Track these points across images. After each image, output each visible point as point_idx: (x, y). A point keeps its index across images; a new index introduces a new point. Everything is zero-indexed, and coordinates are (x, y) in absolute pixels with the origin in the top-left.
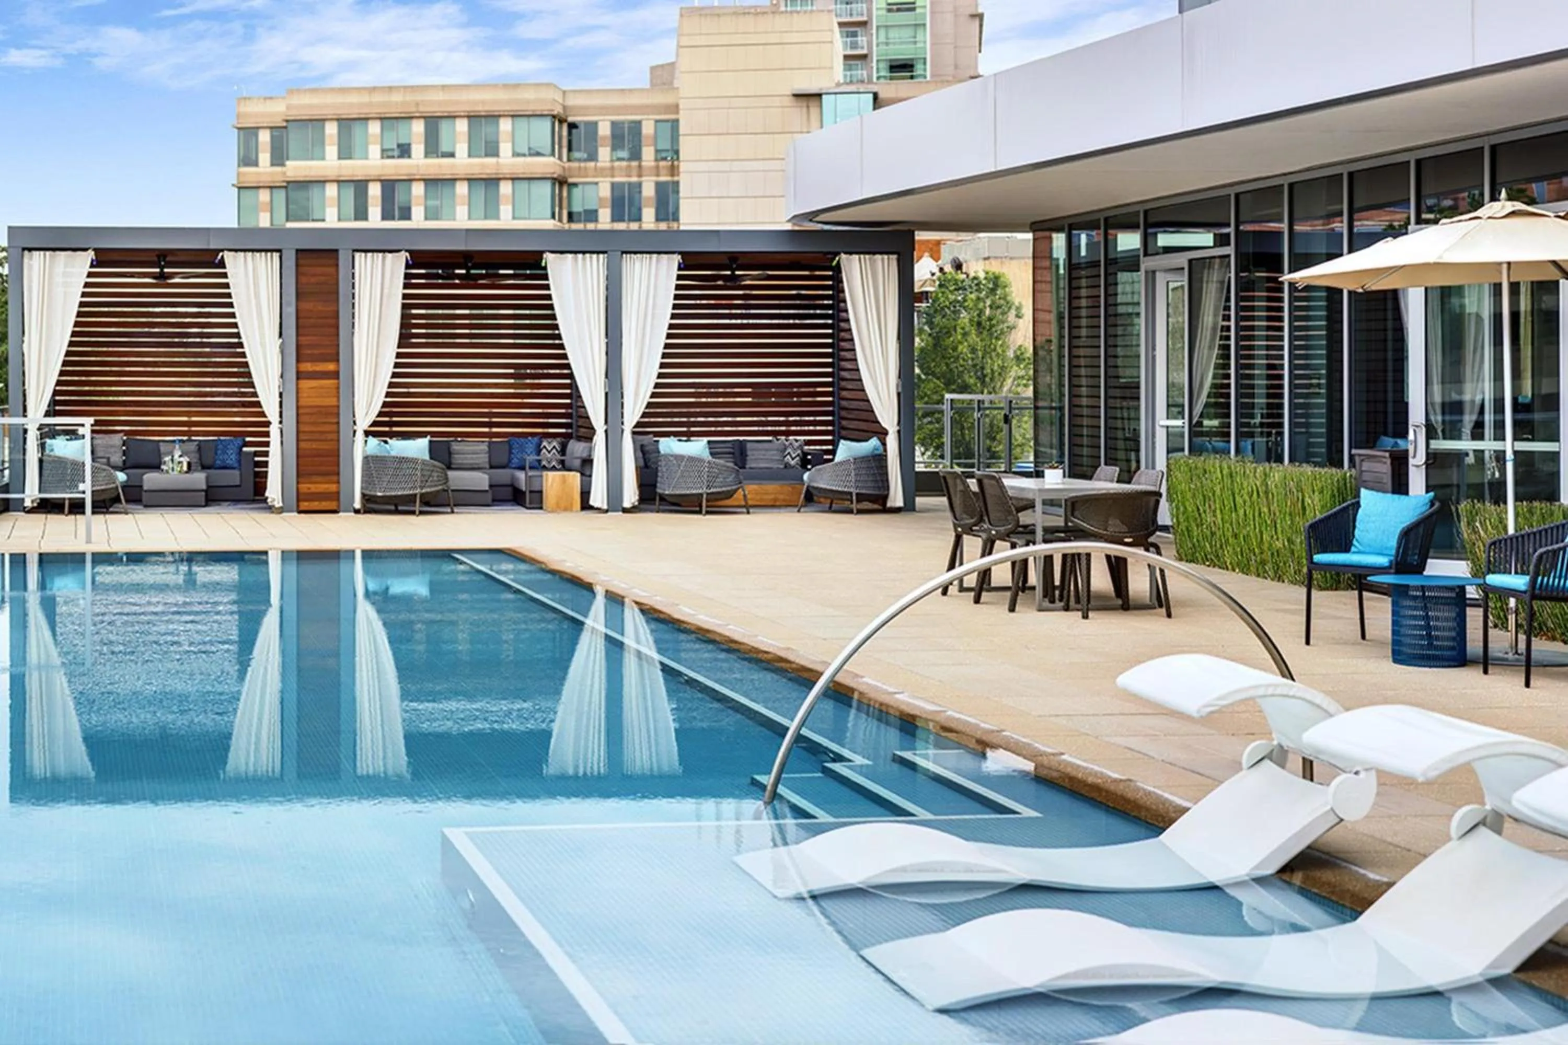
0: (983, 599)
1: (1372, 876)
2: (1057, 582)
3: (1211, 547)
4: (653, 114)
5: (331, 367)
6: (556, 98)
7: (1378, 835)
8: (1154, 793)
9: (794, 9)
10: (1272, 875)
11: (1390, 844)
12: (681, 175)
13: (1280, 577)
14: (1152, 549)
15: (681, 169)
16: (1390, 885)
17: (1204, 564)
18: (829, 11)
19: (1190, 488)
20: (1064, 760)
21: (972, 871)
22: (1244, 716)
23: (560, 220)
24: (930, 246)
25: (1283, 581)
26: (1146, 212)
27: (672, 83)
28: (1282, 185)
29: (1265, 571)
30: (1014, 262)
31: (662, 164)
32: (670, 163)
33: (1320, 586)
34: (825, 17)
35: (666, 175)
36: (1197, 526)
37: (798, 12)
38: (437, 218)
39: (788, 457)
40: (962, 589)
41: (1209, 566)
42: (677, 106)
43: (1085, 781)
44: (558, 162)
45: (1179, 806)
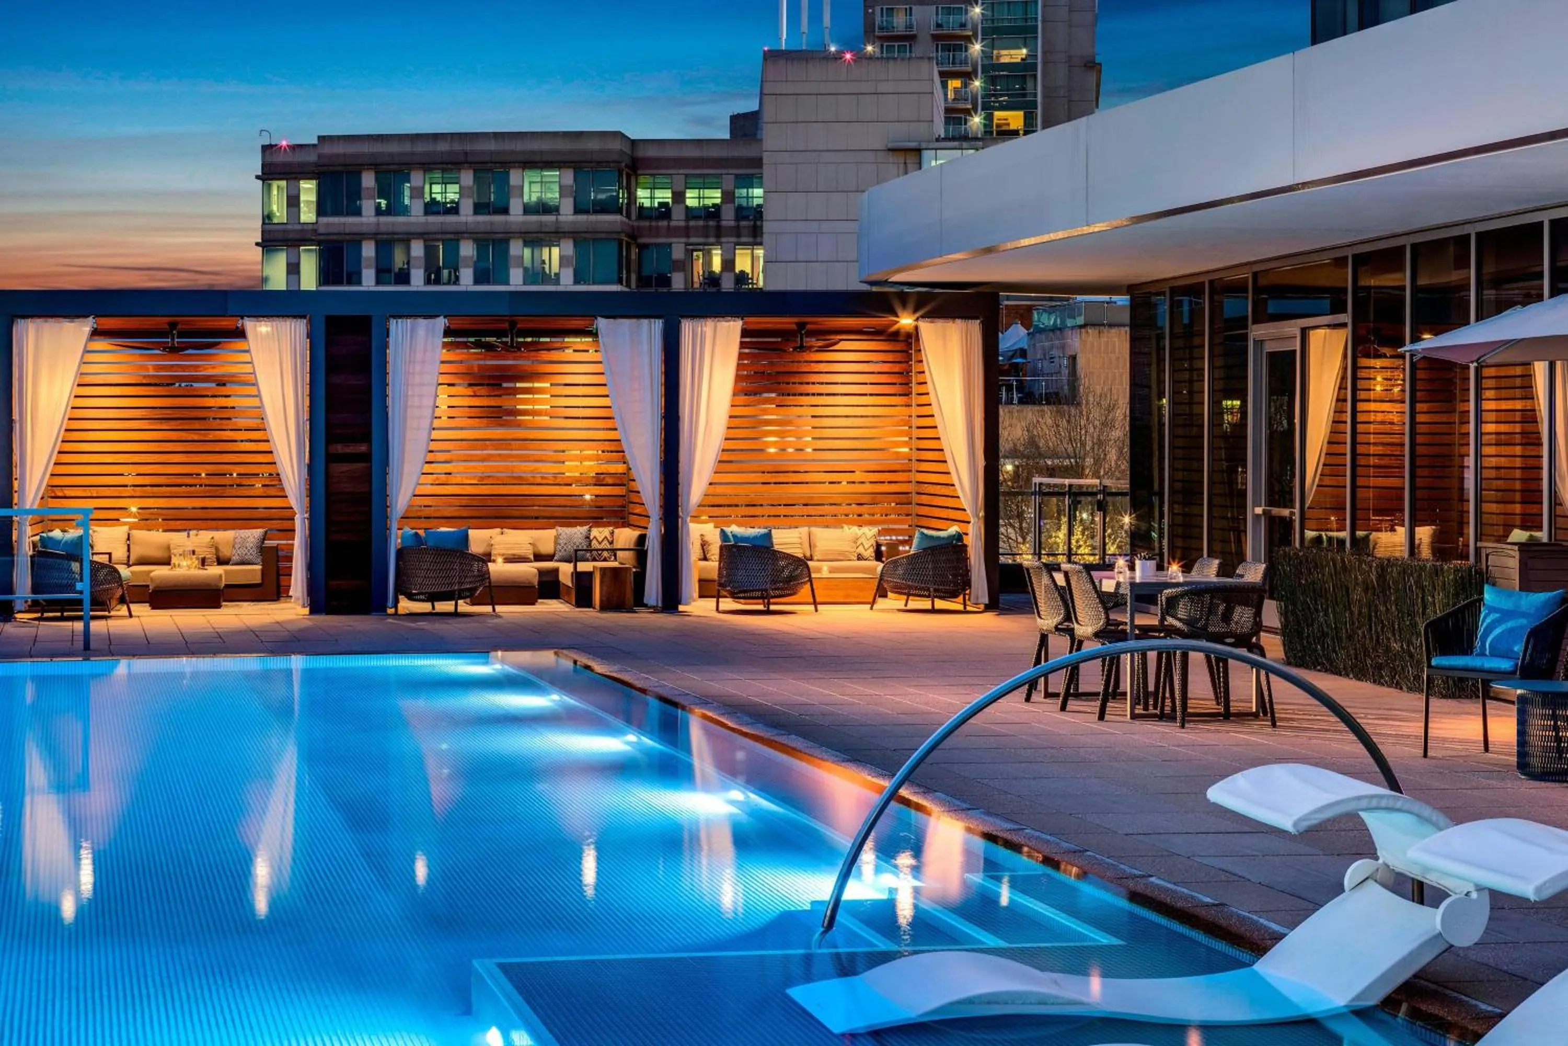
0: (1069, 708)
1: (1483, 1007)
2: (1151, 688)
3: (1323, 651)
4: (733, 168)
5: (363, 448)
6: (624, 149)
7: (1492, 962)
8: (1249, 918)
9: (889, 55)
10: (1376, 1007)
11: (1506, 972)
12: (765, 236)
13: (1397, 683)
14: (1255, 650)
15: (765, 229)
16: (1502, 1016)
17: (1315, 667)
18: (930, 59)
19: (1300, 583)
20: (1152, 883)
21: (1045, 1004)
22: (1351, 834)
23: (628, 285)
24: (1022, 311)
25: (1401, 689)
26: (1255, 275)
27: (755, 134)
28: (1404, 247)
29: (1382, 677)
30: (1114, 331)
31: (743, 223)
32: (752, 223)
33: (1441, 693)
34: (925, 65)
35: (749, 236)
36: (1308, 626)
37: (895, 59)
38: (487, 282)
39: (861, 547)
40: (1048, 695)
41: (1319, 671)
42: (761, 159)
43: (1173, 906)
44: (625, 219)
45: (1274, 932)
